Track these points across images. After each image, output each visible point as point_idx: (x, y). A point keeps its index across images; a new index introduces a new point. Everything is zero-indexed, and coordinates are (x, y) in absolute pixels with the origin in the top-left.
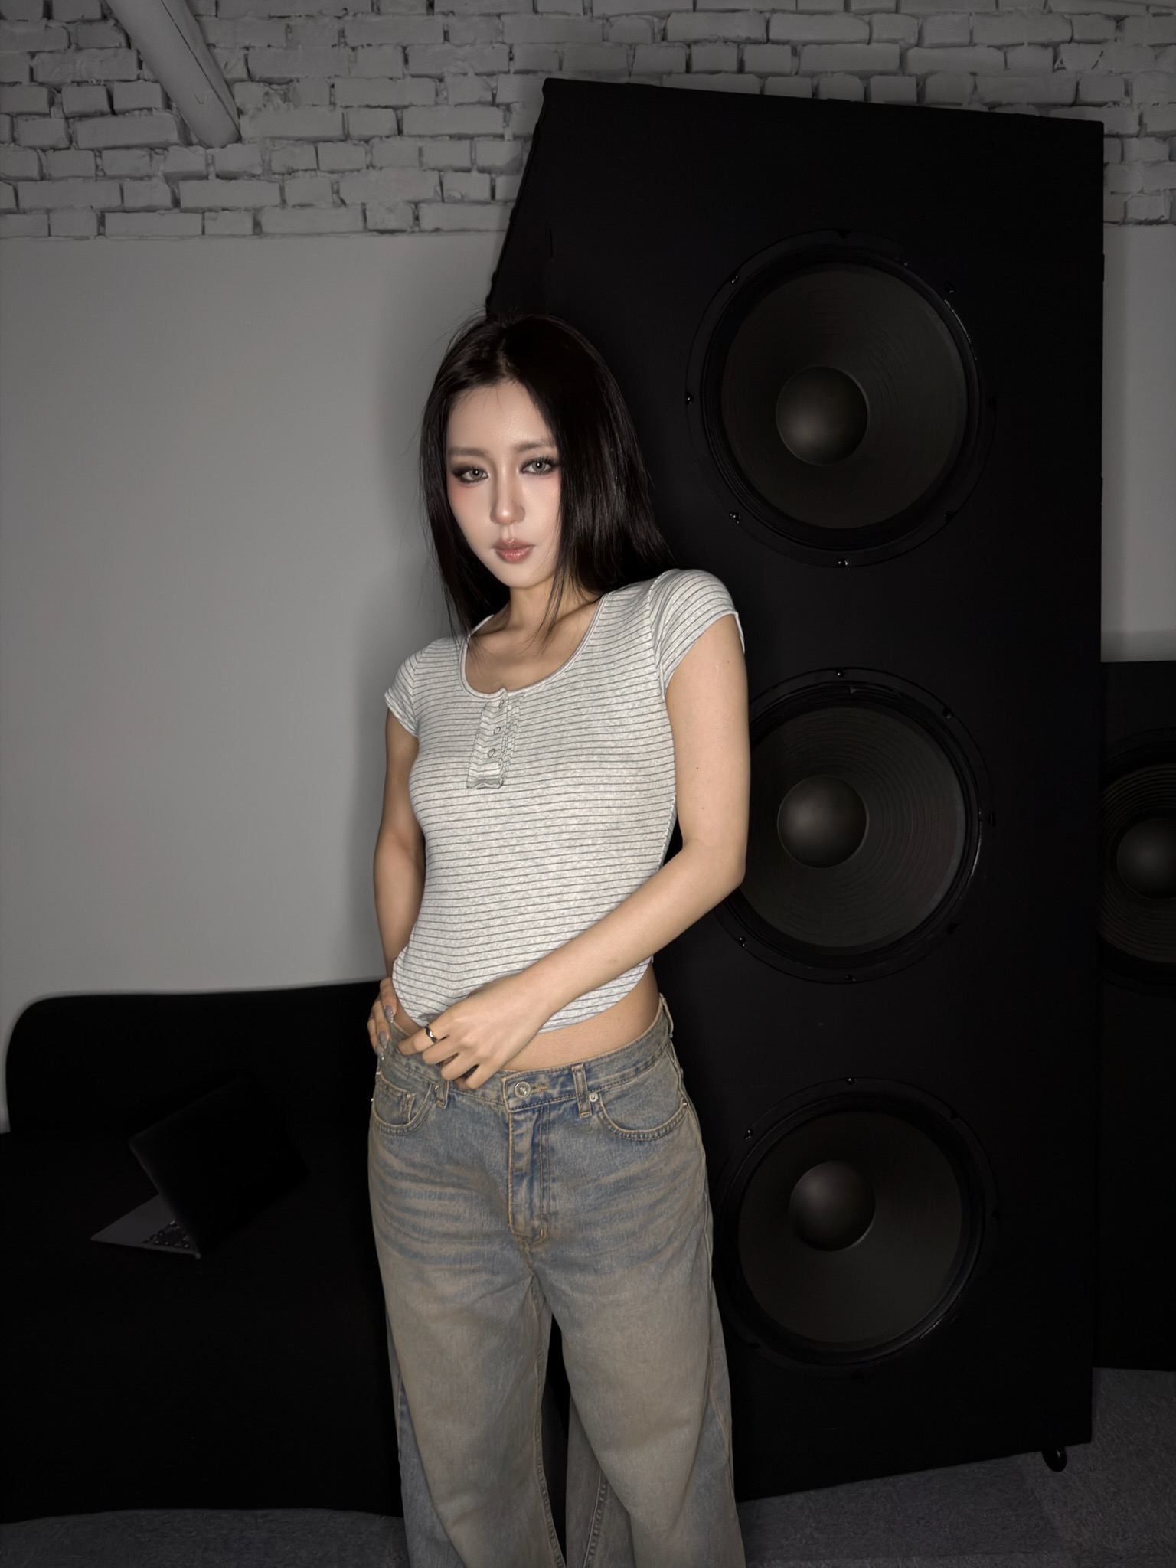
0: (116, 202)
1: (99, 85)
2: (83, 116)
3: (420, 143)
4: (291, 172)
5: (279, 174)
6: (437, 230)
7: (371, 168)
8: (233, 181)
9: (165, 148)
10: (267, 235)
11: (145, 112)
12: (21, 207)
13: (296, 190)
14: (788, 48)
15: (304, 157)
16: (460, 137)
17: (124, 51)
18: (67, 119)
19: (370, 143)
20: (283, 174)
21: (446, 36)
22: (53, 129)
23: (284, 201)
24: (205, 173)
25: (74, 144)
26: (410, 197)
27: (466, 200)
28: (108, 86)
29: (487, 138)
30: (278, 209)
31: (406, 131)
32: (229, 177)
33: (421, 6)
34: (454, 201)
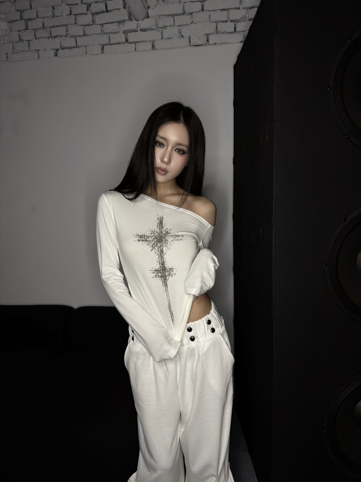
0: (107, 42)
1: (103, 2)
2: (98, 13)
3: (209, 13)
4: (165, 27)
5: (161, 28)
6: (215, 44)
7: (192, 23)
8: (146, 32)
9: (123, 22)
10: (157, 49)
11: (118, 10)
12: (77, 46)
13: (167, 33)
15: (170, 21)
16: (224, 10)
18: (92, 15)
19: (192, 14)
20: (162, 28)
22: (88, 19)
23: (162, 37)
24: (136, 30)
25: (95, 23)
26: (206, 33)
27: (226, 32)
28: (106, 3)
29: (234, 9)
30: (161, 40)
31: (204, 10)
32: (144, 30)
34: (222, 33)
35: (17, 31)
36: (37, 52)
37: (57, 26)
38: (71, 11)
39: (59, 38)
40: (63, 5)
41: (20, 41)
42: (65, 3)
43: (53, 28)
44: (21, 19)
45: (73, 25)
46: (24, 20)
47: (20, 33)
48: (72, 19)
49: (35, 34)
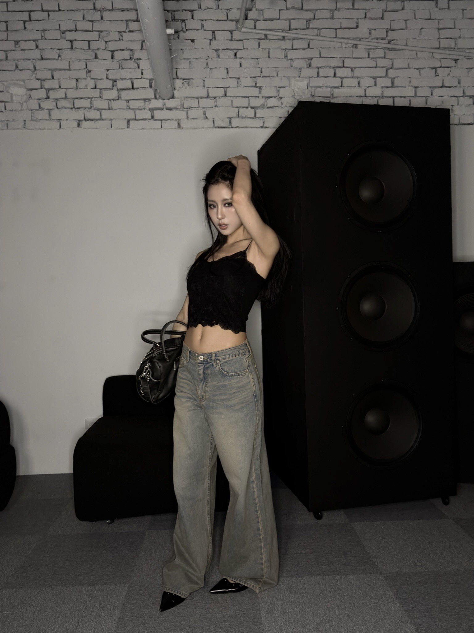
0: (133, 117)
1: (129, 80)
2: (123, 89)
3: (232, 99)
4: (190, 108)
6: (237, 127)
7: (216, 107)
8: (171, 111)
9: (149, 100)
10: (183, 128)
11: (144, 89)
12: (102, 118)
13: (192, 113)
14: (350, 69)
15: (195, 103)
16: (245, 97)
17: (137, 69)
18: (118, 90)
19: (216, 99)
20: (187, 109)
21: (241, 65)
22: (114, 94)
23: (188, 117)
24: (162, 108)
25: (120, 98)
26: (228, 117)
27: (247, 117)
28: (132, 80)
29: (253, 97)
30: (186, 120)
31: (227, 95)
32: (170, 109)
33: (233, 56)
34: (243, 118)
35: (37, 99)
36: (58, 121)
37: (81, 98)
38: (95, 85)
39: (83, 110)
40: (88, 79)
41: (40, 110)
42: (90, 77)
43: (76, 100)
44: (42, 88)
45: (98, 99)
46: (45, 89)
47: (39, 101)
48: (97, 93)
49: (57, 104)
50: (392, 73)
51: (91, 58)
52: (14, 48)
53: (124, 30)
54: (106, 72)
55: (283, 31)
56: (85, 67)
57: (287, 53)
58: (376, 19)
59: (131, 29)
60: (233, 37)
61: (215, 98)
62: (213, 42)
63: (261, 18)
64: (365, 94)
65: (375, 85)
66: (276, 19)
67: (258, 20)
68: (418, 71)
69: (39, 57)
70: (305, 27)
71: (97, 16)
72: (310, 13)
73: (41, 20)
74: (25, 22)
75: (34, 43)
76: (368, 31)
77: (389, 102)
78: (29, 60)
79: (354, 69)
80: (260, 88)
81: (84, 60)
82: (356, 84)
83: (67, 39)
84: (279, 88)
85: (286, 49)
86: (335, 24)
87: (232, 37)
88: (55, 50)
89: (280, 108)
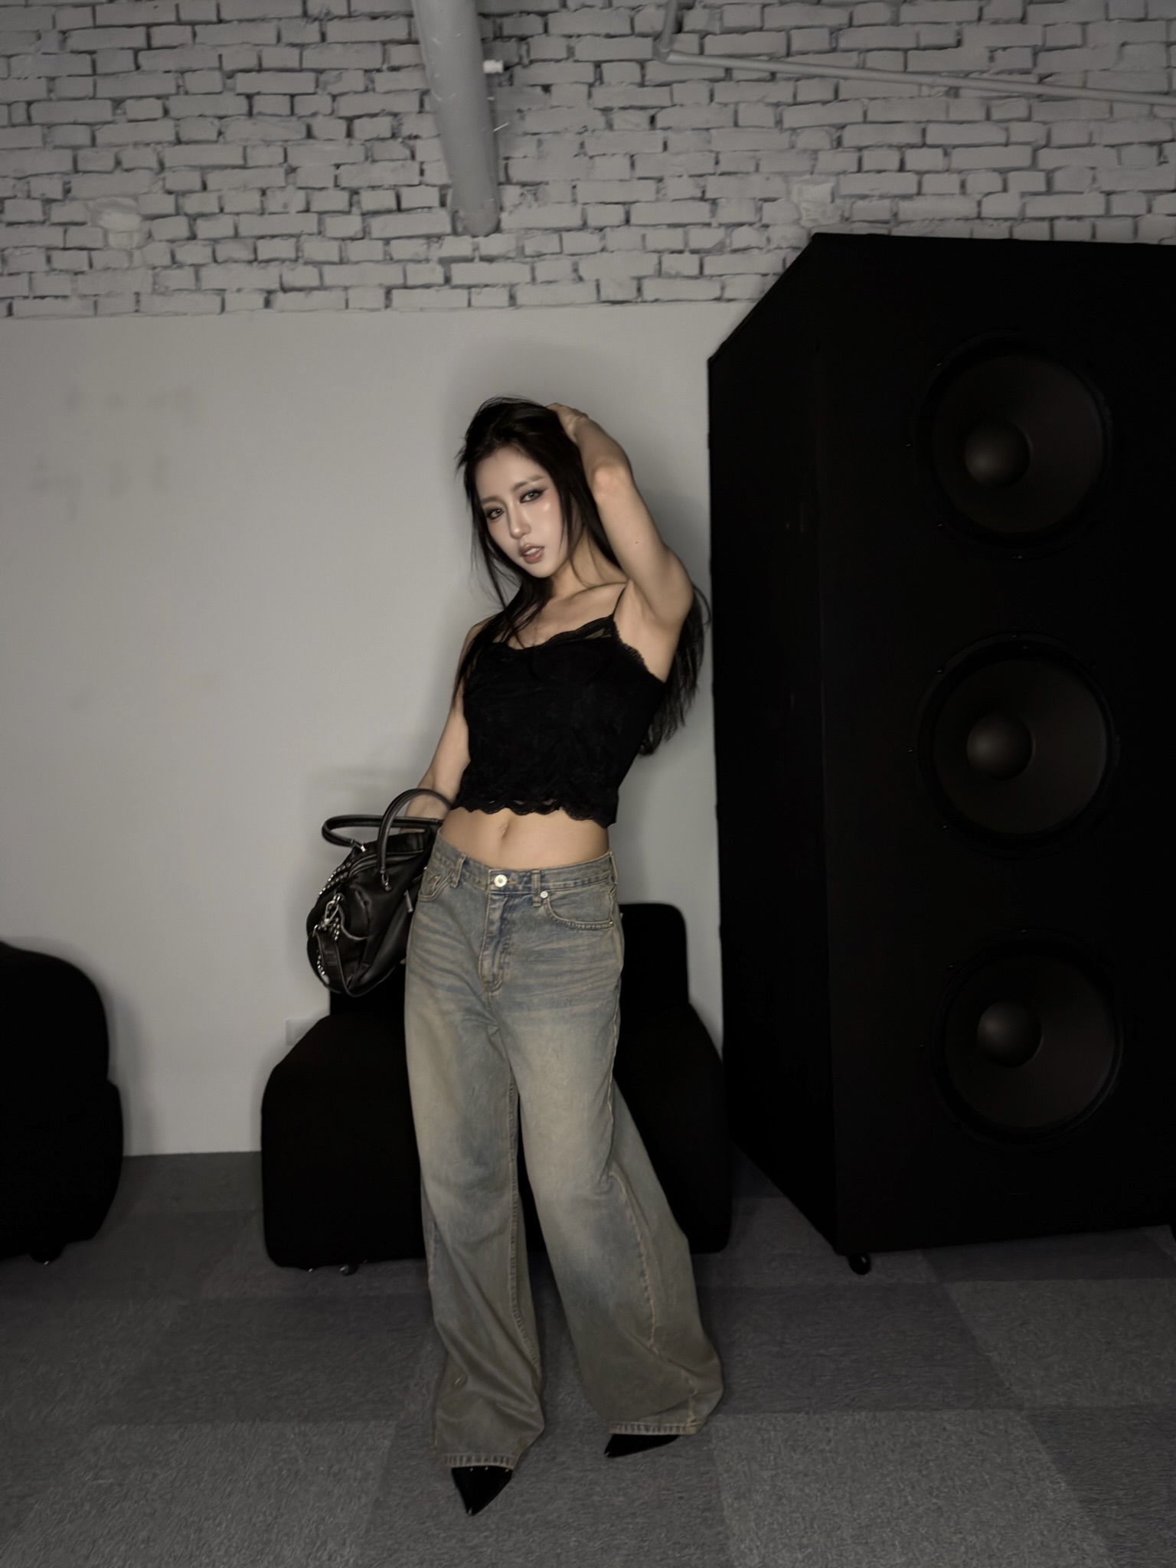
0: (400, 281)
1: (390, 189)
2: (376, 213)
3: (642, 231)
4: (540, 255)
5: (530, 257)
6: (656, 301)
7: (604, 252)
8: (495, 264)
9: (439, 237)
10: (521, 306)
11: (426, 210)
12: (324, 285)
13: (544, 270)
14: (940, 151)
15: (551, 244)
16: (676, 226)
17: (410, 162)
18: (363, 214)
19: (603, 231)
20: (533, 257)
21: (665, 146)
22: (352, 224)
23: (534, 279)
24: (471, 257)
25: (367, 235)
26: (635, 274)
27: (679, 275)
28: (397, 190)
29: (697, 226)
30: (529, 285)
31: (633, 220)
32: (489, 259)
33: (646, 124)
34: (670, 277)
35: (168, 241)
36: (218, 294)
37: (273, 237)
38: (308, 203)
39: (277, 265)
40: (291, 188)
41: (174, 266)
42: (294, 184)
43: (261, 241)
44: (177, 214)
45: (314, 237)
46: (186, 215)
47: (173, 246)
48: (310, 223)
49: (214, 252)
50: (1047, 159)
51: (299, 137)
52: (109, 118)
53: (378, 67)
54: (333, 171)
55: (772, 58)
56: (281, 160)
57: (781, 115)
58: (1008, 22)
59: (395, 62)
60: (648, 77)
61: (601, 229)
62: (598, 91)
63: (717, 28)
64: (979, 213)
65: (1005, 189)
66: (755, 30)
67: (708, 33)
68: (1113, 151)
69: (172, 138)
70: (826, 47)
71: (312, 33)
72: (837, 11)
73: (174, 47)
74: (136, 52)
75: (159, 103)
76: (987, 54)
77: (1038, 232)
78: (148, 144)
79: (949, 150)
80: (714, 202)
81: (280, 143)
82: (957, 189)
83: (239, 91)
84: (760, 203)
85: (777, 105)
86: (903, 37)
87: (643, 76)
88: (211, 119)
89: (764, 251)
